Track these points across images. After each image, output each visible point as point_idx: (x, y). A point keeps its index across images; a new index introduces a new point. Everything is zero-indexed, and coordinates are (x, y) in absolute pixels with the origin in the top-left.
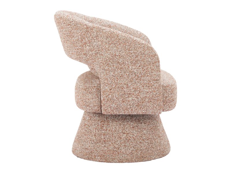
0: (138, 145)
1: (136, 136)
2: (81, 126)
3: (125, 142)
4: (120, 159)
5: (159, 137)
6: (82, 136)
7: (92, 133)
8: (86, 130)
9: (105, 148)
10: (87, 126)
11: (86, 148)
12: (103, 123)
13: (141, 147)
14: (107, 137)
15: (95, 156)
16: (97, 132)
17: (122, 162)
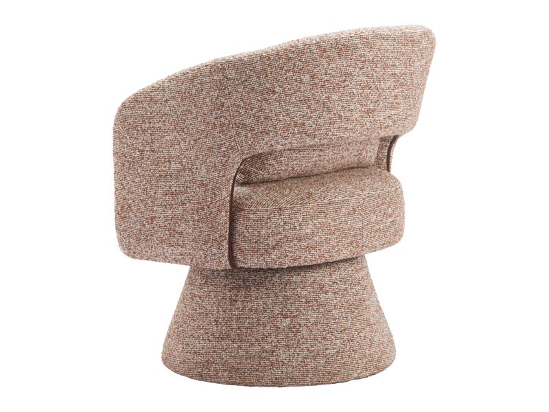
0: (319, 345)
1: (315, 324)
2: (183, 299)
3: (288, 337)
4: (276, 379)
5: (369, 325)
6: (185, 323)
7: (210, 315)
8: (195, 310)
9: (241, 353)
10: (198, 298)
11: (195, 353)
12: (235, 291)
13: (327, 349)
14: (246, 325)
15: (216, 371)
16: (221, 313)
17: (281, 385)
